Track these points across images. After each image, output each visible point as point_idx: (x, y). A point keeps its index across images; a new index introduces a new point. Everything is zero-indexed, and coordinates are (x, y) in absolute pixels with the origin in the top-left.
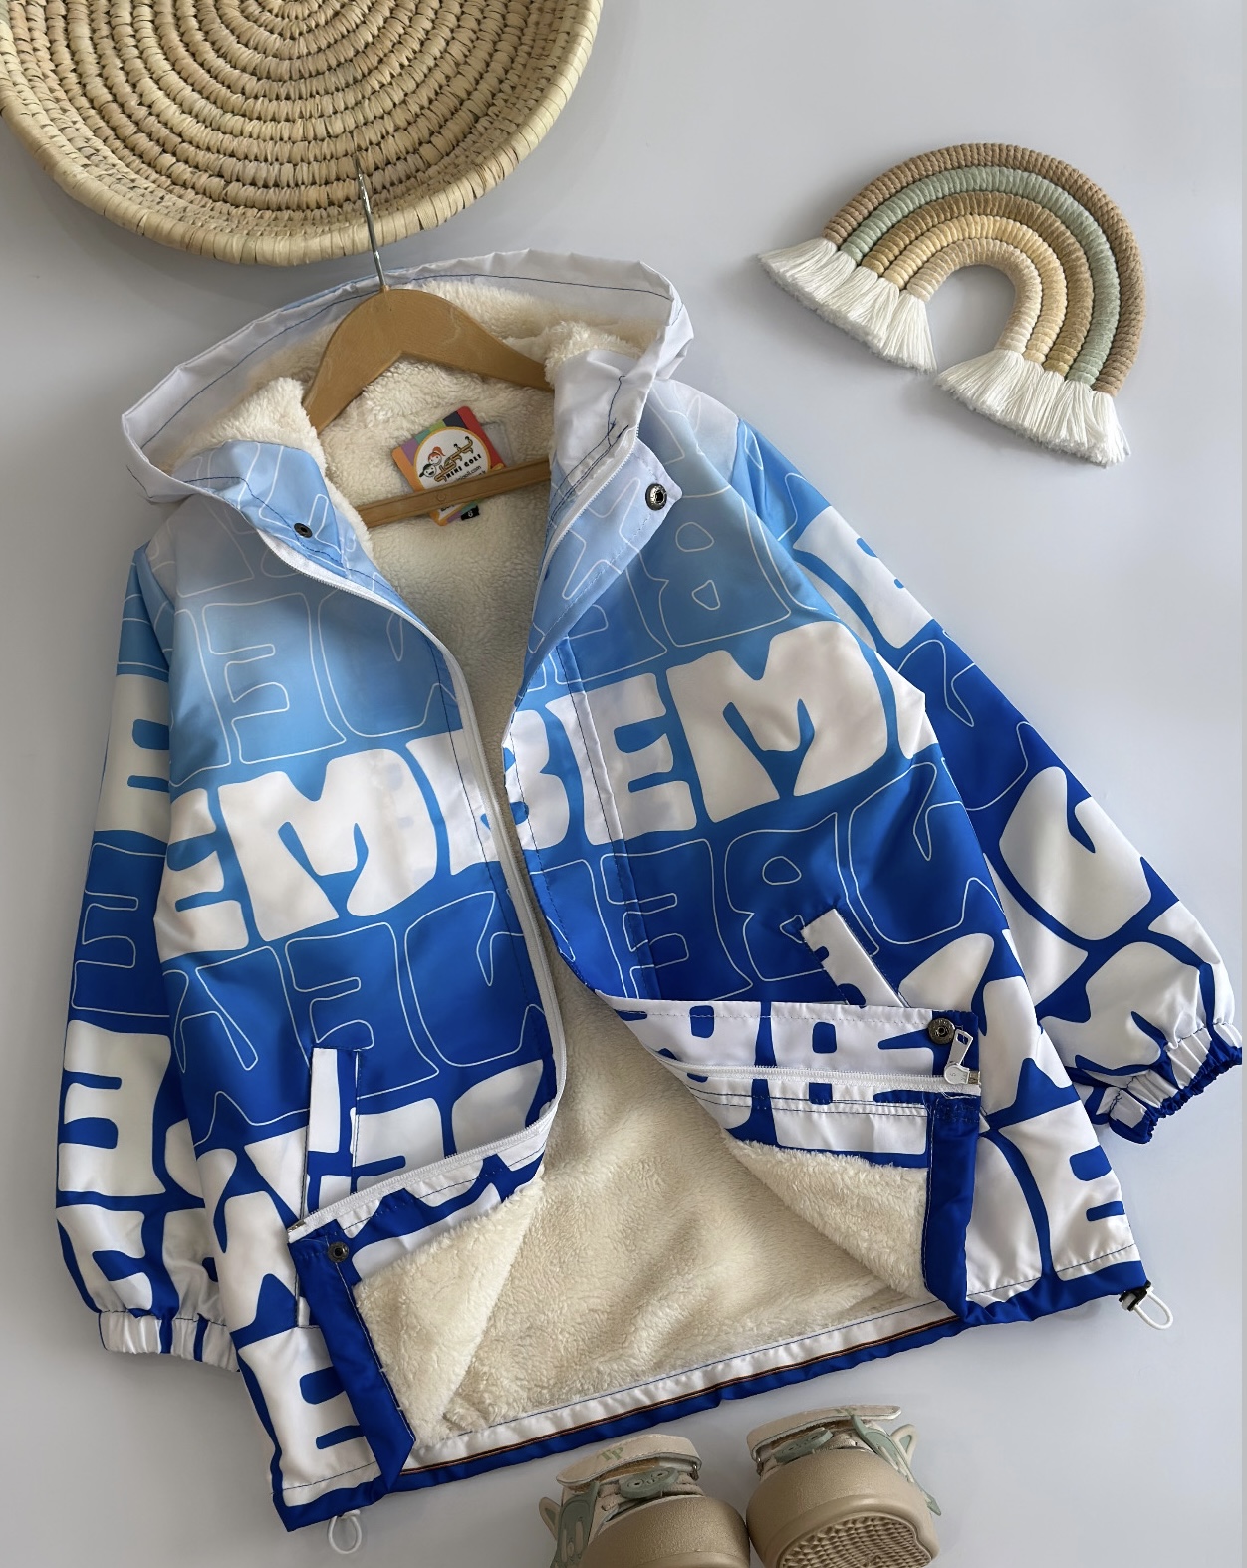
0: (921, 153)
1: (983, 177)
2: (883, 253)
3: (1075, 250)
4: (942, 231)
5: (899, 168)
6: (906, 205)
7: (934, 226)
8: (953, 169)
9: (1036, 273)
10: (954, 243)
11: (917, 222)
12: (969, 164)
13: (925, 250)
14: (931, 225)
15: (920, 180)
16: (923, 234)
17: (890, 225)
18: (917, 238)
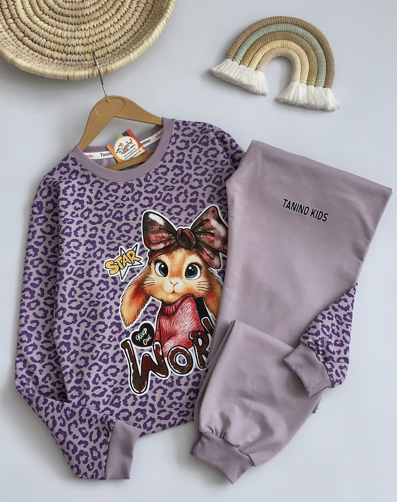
0: (251, 24)
1: (273, 28)
2: (247, 59)
3: (307, 45)
4: (264, 49)
5: (245, 30)
6: (250, 42)
7: (261, 47)
8: (262, 27)
9: (297, 55)
10: (268, 51)
11: (255, 47)
12: (267, 25)
13: (260, 56)
14: (260, 47)
15: (253, 33)
16: (258, 51)
17: (247, 49)
18: (256, 52)
